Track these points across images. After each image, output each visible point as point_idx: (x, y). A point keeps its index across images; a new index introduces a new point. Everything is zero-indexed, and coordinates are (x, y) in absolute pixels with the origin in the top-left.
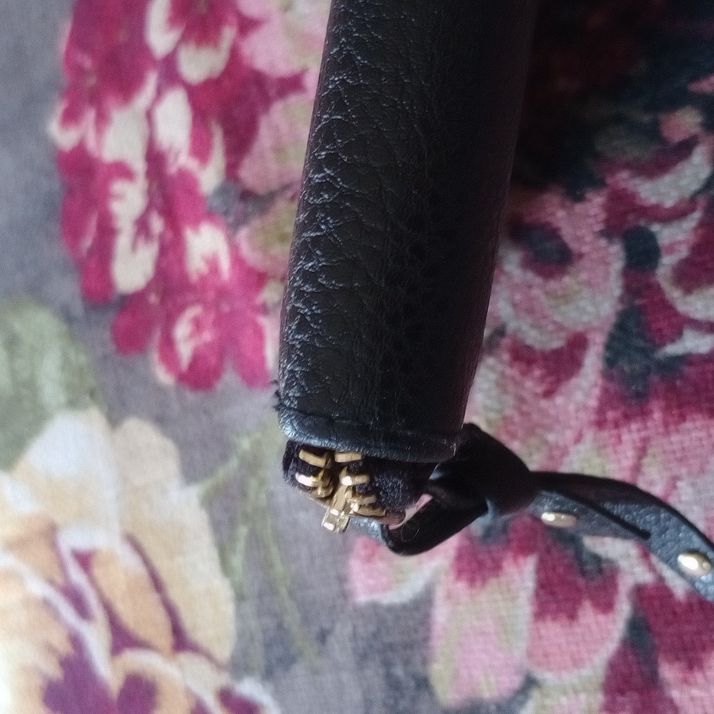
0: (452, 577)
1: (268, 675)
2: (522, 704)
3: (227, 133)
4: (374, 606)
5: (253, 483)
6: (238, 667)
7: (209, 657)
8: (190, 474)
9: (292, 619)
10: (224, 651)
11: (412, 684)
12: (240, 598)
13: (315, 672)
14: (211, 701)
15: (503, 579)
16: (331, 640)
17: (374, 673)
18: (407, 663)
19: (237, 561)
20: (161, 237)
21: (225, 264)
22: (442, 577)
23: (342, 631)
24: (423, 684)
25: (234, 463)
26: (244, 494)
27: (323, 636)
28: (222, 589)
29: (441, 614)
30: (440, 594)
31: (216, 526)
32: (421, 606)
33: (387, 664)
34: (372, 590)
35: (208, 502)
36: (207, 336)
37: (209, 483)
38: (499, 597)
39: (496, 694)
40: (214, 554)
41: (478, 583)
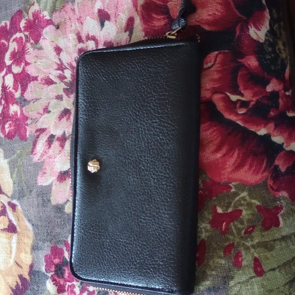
0: (56, 181)
1: (19, 199)
2: (66, 205)
3: (21, 86)
4: (42, 186)
5: (19, 160)
6: (13, 197)
7: (7, 195)
8: (6, 157)
9: (25, 188)
10: (10, 194)
11: (47, 201)
12: (14, 183)
13: (28, 198)
14: (6, 204)
15: (66, 182)
16: (32, 192)
17: (40, 199)
18: (46, 197)
19: (14, 176)
20: (4, 105)
21: (19, 114)
22: (55, 181)
23: (35, 190)
24: (49, 201)
25: (16, 155)
26: (17, 162)
27: (31, 191)
28: (11, 181)
29: (54, 188)
30: (54, 184)
31: (10, 168)
32: (50, 186)
33: (43, 197)
34: (41, 183)
35: (9, 163)
36: (12, 128)
37: (10, 159)
38: (64, 185)
39: (62, 203)
40: (10, 174)
41: (61, 182)
